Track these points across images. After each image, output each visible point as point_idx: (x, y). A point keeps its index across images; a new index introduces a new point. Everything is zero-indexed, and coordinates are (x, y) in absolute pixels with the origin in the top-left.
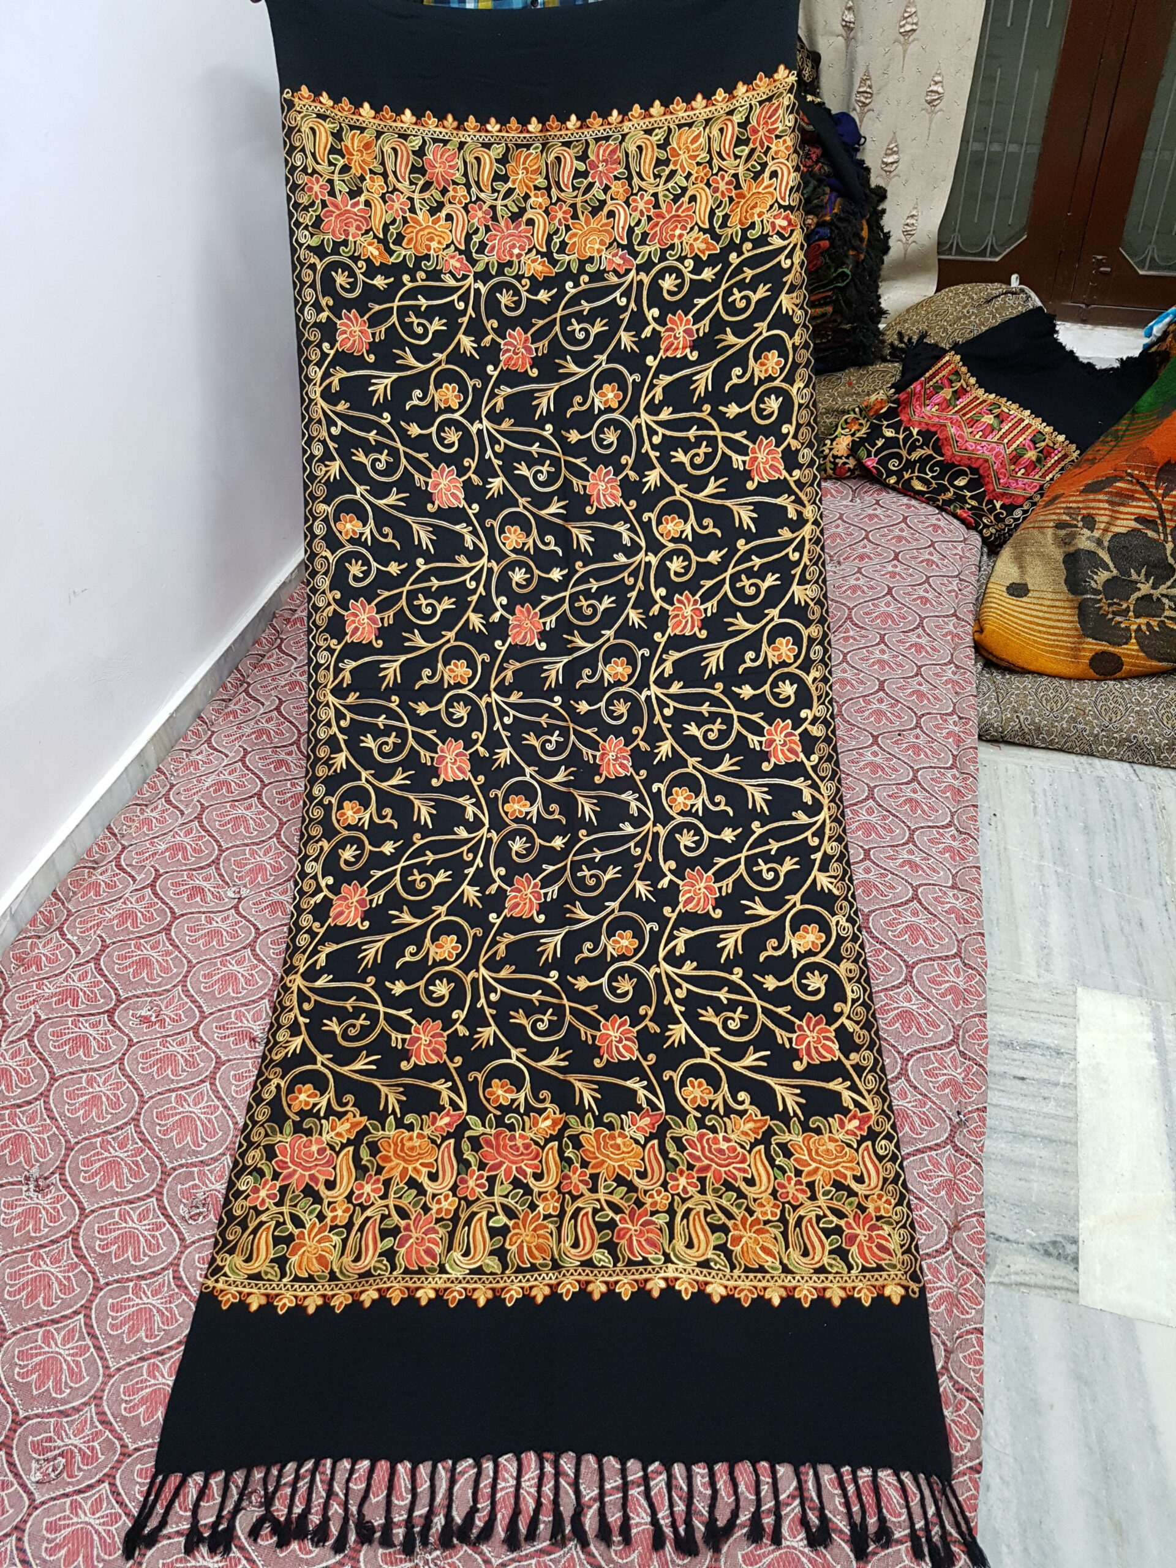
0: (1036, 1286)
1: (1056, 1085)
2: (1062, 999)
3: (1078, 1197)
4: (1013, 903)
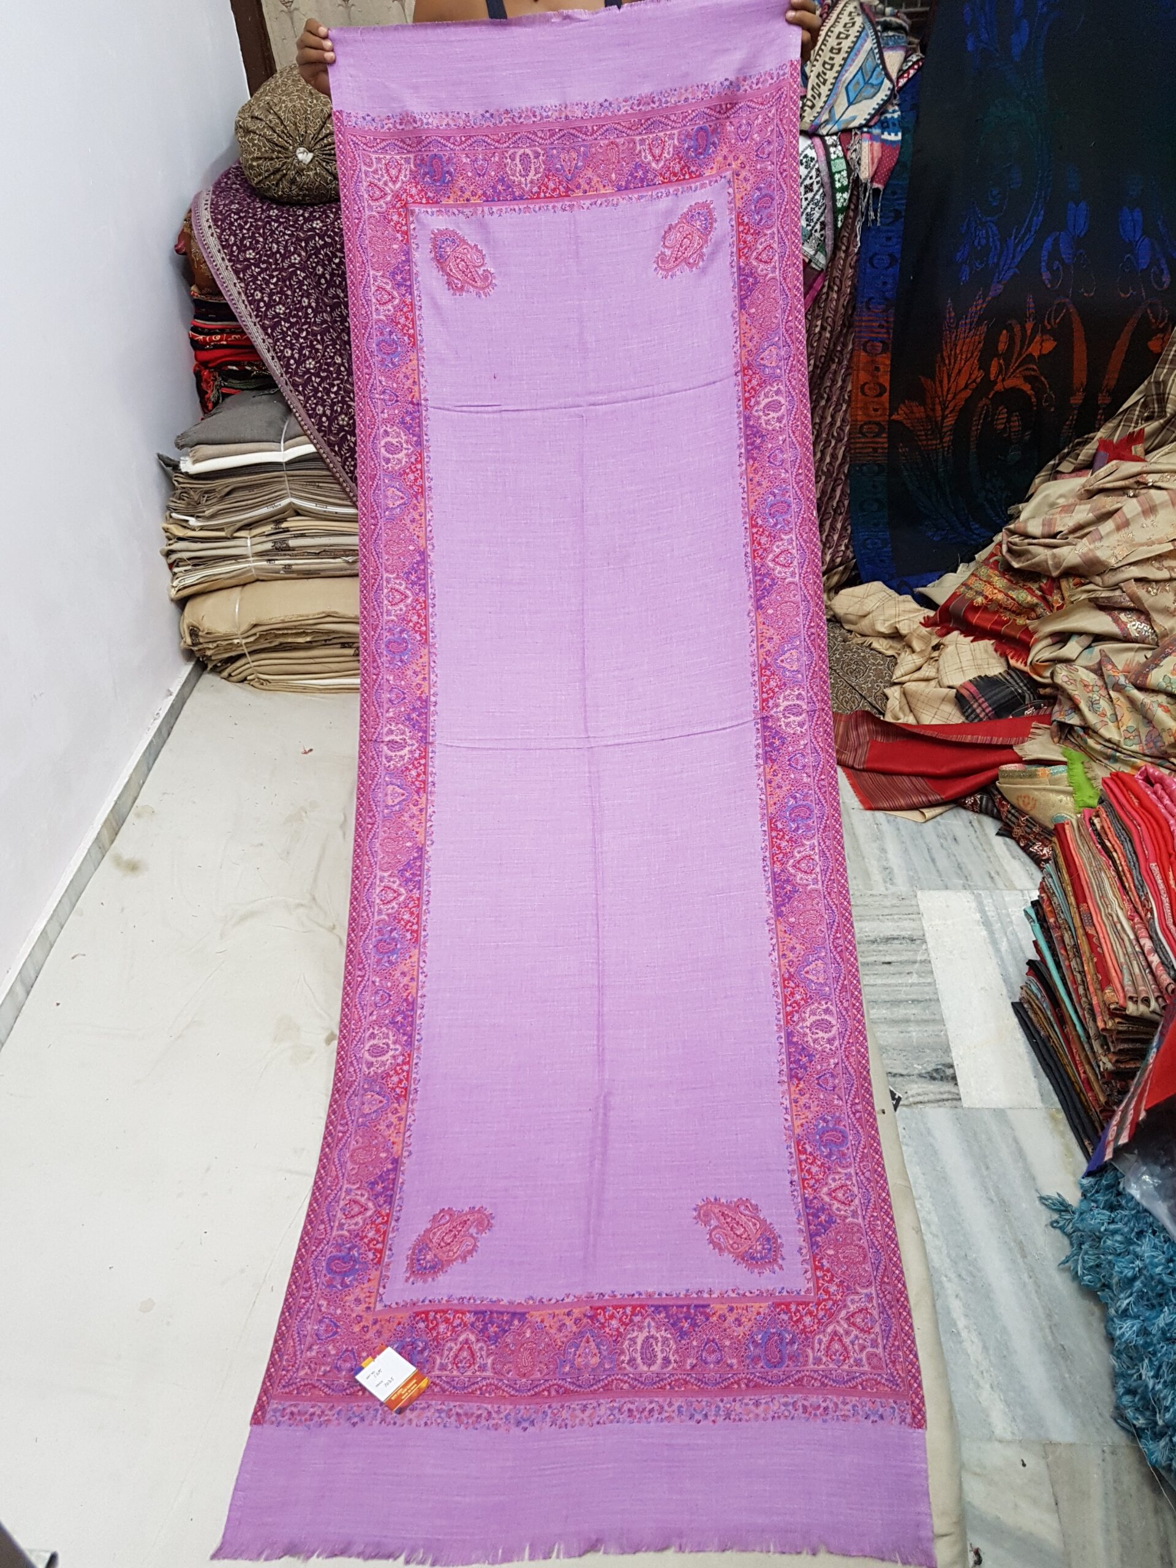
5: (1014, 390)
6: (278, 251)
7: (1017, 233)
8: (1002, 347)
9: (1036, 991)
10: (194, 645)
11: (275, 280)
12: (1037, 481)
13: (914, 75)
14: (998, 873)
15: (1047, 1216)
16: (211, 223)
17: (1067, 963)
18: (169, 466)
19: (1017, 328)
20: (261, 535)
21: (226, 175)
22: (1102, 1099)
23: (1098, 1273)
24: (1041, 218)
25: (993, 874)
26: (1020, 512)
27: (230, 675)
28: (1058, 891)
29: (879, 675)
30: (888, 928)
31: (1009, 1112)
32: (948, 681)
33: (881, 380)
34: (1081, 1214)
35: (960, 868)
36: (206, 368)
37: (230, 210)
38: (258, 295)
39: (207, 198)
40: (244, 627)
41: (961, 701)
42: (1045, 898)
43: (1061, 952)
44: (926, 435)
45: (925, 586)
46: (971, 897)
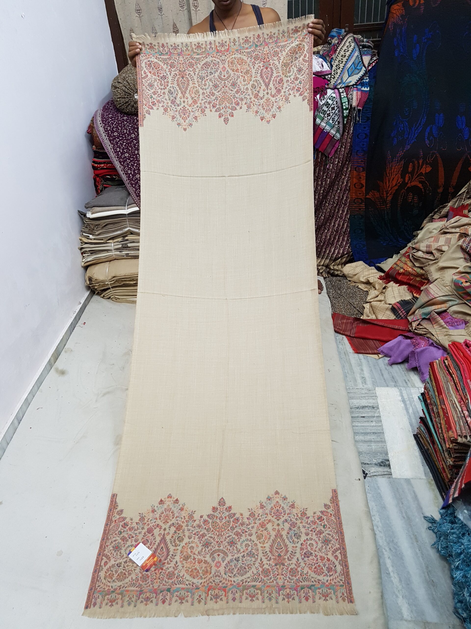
0: (379, 475)
1: (374, 417)
2: (372, 392)
3: (387, 448)
4: (351, 366)
5: (416, 186)
6: (126, 133)
7: (416, 125)
8: (410, 169)
9: (423, 430)
10: (90, 284)
11: (125, 144)
12: (425, 222)
13: (375, 65)
14: (409, 380)
15: (426, 524)
16: (101, 122)
17: (435, 419)
18: (82, 215)
19: (416, 162)
20: (118, 242)
21: (108, 103)
22: (449, 476)
23: (447, 550)
24: (425, 119)
25: (407, 381)
26: (418, 234)
27: (104, 296)
28: (431, 390)
29: (361, 299)
30: (364, 402)
31: (411, 480)
32: (388, 302)
33: (362, 182)
34: (440, 525)
35: (393, 378)
36: (98, 177)
37: (109, 117)
38: (118, 149)
39: (100, 112)
40: (110, 278)
41: (393, 310)
42: (426, 392)
43: (432, 414)
44: (380, 204)
45: (380, 263)
46: (398, 390)
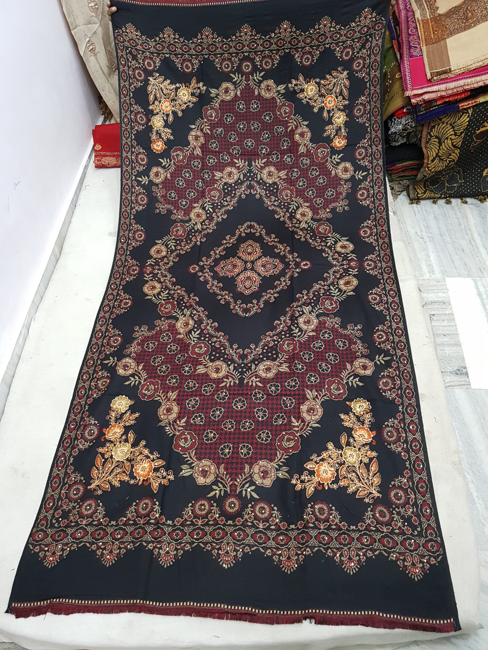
0: (456, 386)
1: (446, 315)
2: (441, 283)
25: (482, 269)
30: (432, 297)
35: (466, 266)
46: (472, 281)
